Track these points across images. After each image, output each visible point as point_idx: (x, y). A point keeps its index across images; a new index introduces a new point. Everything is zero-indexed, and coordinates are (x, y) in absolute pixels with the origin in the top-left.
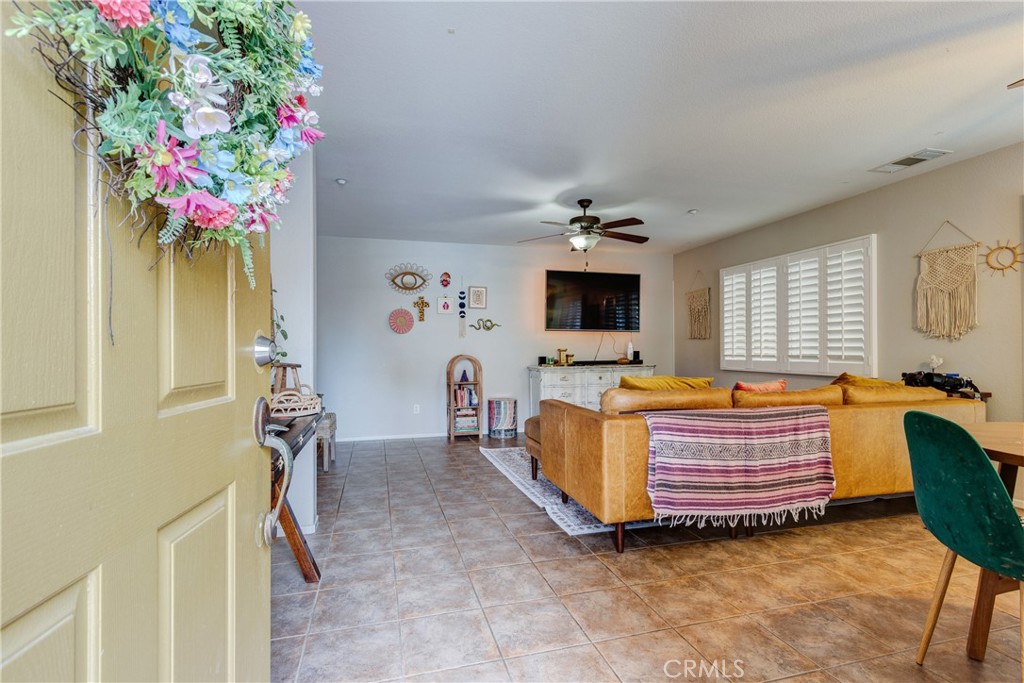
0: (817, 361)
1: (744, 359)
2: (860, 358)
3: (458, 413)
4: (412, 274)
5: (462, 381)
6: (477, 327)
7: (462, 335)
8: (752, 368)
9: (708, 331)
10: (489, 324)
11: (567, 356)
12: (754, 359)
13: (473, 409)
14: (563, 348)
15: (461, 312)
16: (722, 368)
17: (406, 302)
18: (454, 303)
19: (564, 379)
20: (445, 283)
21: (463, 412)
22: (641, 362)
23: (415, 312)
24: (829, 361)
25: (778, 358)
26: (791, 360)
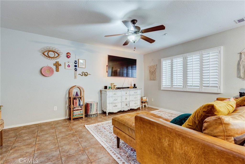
0: (199, 87)
1: (170, 86)
2: (217, 87)
3: (74, 109)
4: (54, 52)
5: (76, 96)
6: (82, 75)
7: (75, 77)
8: (173, 89)
9: (156, 78)
10: (86, 74)
11: (114, 86)
12: (174, 86)
13: (81, 107)
14: (113, 83)
15: (75, 69)
16: (161, 89)
17: (50, 63)
18: (72, 65)
19: (115, 94)
20: (68, 57)
21: (77, 109)
22: (136, 87)
23: (54, 68)
24: (204, 88)
25: (183, 86)
26: (188, 87)
